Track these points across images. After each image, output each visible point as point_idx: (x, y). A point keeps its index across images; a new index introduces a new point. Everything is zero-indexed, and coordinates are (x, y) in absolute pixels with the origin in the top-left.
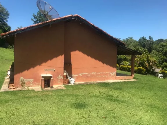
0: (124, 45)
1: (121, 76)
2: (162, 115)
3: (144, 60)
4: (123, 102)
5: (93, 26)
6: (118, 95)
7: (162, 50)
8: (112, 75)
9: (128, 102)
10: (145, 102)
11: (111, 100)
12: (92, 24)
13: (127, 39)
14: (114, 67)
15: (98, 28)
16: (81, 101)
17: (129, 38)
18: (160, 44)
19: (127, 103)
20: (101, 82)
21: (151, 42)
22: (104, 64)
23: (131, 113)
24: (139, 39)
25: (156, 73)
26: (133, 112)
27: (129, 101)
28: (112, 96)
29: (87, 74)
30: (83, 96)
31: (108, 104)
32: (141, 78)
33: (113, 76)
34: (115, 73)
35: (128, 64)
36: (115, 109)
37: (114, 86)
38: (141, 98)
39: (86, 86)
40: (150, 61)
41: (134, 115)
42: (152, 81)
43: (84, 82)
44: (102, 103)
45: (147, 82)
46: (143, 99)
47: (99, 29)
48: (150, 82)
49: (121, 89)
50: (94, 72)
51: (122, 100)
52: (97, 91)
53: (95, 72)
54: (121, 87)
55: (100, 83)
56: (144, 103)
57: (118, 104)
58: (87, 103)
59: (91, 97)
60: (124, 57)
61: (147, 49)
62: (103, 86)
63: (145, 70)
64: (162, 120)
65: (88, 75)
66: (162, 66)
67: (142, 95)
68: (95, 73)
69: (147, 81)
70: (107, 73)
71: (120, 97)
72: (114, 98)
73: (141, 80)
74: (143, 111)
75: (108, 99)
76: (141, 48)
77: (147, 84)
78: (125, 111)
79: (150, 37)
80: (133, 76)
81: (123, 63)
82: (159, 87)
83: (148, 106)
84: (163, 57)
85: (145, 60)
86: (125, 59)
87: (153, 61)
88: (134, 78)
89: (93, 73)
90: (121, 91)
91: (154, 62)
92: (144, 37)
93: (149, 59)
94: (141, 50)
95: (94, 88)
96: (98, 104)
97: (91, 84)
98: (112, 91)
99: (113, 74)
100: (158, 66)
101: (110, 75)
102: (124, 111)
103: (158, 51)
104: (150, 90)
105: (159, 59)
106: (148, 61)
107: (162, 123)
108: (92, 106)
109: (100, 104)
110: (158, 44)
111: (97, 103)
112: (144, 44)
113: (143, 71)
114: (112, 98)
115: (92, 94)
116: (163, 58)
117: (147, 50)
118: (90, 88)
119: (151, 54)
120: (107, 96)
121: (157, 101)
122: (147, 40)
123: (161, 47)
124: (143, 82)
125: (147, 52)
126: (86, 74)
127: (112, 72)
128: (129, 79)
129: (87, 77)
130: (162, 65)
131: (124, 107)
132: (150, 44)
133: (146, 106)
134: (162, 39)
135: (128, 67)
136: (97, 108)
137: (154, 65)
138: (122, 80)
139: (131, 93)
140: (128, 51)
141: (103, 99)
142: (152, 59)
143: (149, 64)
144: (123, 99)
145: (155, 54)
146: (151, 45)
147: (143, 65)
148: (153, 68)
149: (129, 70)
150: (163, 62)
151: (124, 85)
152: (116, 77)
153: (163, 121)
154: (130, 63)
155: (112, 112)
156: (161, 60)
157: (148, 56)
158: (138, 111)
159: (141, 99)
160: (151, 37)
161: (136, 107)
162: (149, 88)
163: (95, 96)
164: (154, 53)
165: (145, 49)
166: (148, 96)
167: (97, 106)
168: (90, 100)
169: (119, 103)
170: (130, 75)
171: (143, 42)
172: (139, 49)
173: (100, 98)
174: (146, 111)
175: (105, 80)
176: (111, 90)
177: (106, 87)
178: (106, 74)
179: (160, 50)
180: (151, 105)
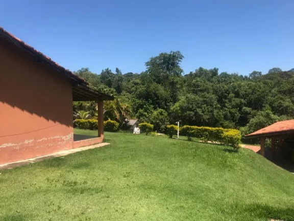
0: (84, 84)
1: (82, 141)
2: (162, 199)
3: (112, 107)
4: (97, 191)
5: (22, 44)
6: (84, 177)
7: (136, 91)
8: (65, 139)
9: (106, 188)
10: (134, 183)
11: (75, 191)
12: (19, 40)
13: (81, 71)
14: (68, 125)
15: (33, 49)
16: (11, 210)
17: (82, 69)
18: (131, 81)
19: (105, 192)
20: (45, 157)
21: (119, 77)
22: (50, 120)
23: (116, 209)
24: (101, 72)
25: (131, 126)
26: (119, 207)
27: (107, 186)
28: (75, 183)
29: (14, 145)
30: (11, 197)
31: (72, 202)
32: (115, 138)
33: (68, 142)
34: (70, 136)
35: (87, 116)
36: (87, 208)
37: (73, 163)
38: (125, 176)
39: (13, 172)
40: (122, 108)
41: (123, 212)
42: (131, 142)
43: (6, 164)
44: (60, 203)
45: (125, 145)
46: (128, 177)
47: (36, 51)
48: (130, 144)
49: (87, 165)
50: (28, 139)
51: (95, 187)
52: (41, 179)
53: (32, 139)
54: (86, 161)
55: (44, 160)
56: (131, 184)
57: (91, 197)
58: (26, 213)
59: (31, 194)
60: (79, 103)
61: (115, 88)
62: (51, 166)
63: (117, 124)
64: (165, 207)
65: (16, 146)
66: (138, 114)
67: (125, 169)
68: (31, 141)
69: (124, 143)
70: (55, 137)
71: (89, 183)
72: (79, 186)
73: (115, 142)
74: (135, 198)
75: (69, 191)
76: (105, 88)
77: (126, 148)
78: (107, 207)
79: (117, 70)
80: (102, 136)
81: (78, 114)
82: (144, 151)
83: (139, 187)
84: (138, 101)
85: (114, 106)
86: (81, 108)
87: (125, 109)
88: (104, 141)
89: (26, 142)
90: (88, 170)
91: (127, 110)
92: (108, 69)
93: (120, 106)
94: (107, 91)
95: (34, 172)
96: (52, 206)
97: (25, 166)
98: (73, 173)
99: (68, 138)
100: (132, 116)
101: (63, 141)
102: (104, 208)
103: (130, 92)
104: (134, 157)
105: (132, 104)
106: (119, 108)
107: (168, 213)
108: (38, 215)
109: (55, 208)
110: (129, 81)
111: (49, 206)
112: (110, 80)
113: (115, 126)
114: (75, 187)
115: (32, 189)
116: (137, 103)
117: (114, 90)
118: (24, 174)
119: (120, 96)
120: (66, 185)
121: (148, 175)
122: (114, 74)
123: (134, 86)
124: (120, 146)
125: (114, 93)
126: (10, 145)
127: (66, 134)
128: (96, 144)
129: (12, 152)
130: (136, 113)
131: (102, 200)
132: (119, 81)
133: (136, 189)
134: (131, 73)
135: (89, 122)
136: (51, 217)
137: (126, 114)
138: (83, 146)
139: (107, 169)
140: (91, 94)
141: (58, 195)
142: (124, 106)
143: (120, 112)
144: (96, 184)
145: (126, 96)
146: (120, 83)
147: (112, 115)
148: (126, 120)
149: (92, 127)
150: (138, 109)
151: (91, 157)
152: (73, 143)
153: (167, 208)
154: (89, 113)
155: (84, 216)
156: (136, 105)
157: (117, 100)
158: (127, 201)
159: (125, 178)
160: (119, 69)
161: (121, 194)
162: (132, 155)
163: (39, 191)
164: (124, 95)
165: (112, 89)
166: (134, 170)
167: (49, 212)
168: (31, 204)
169: (92, 195)
170: (97, 135)
171: (107, 78)
172: (103, 89)
173: (52, 193)
174: (139, 198)
175: (52, 151)
176: (69, 172)
177: (58, 165)
178: (54, 140)
179: (133, 91)
180: (142, 185)
